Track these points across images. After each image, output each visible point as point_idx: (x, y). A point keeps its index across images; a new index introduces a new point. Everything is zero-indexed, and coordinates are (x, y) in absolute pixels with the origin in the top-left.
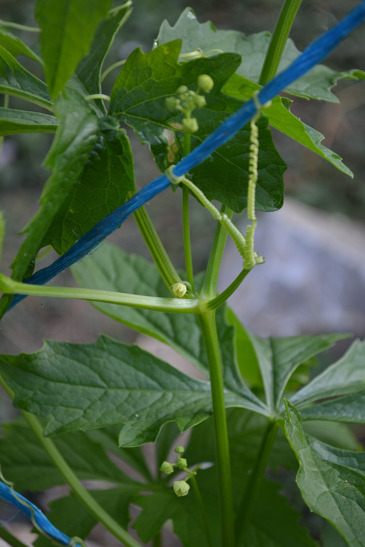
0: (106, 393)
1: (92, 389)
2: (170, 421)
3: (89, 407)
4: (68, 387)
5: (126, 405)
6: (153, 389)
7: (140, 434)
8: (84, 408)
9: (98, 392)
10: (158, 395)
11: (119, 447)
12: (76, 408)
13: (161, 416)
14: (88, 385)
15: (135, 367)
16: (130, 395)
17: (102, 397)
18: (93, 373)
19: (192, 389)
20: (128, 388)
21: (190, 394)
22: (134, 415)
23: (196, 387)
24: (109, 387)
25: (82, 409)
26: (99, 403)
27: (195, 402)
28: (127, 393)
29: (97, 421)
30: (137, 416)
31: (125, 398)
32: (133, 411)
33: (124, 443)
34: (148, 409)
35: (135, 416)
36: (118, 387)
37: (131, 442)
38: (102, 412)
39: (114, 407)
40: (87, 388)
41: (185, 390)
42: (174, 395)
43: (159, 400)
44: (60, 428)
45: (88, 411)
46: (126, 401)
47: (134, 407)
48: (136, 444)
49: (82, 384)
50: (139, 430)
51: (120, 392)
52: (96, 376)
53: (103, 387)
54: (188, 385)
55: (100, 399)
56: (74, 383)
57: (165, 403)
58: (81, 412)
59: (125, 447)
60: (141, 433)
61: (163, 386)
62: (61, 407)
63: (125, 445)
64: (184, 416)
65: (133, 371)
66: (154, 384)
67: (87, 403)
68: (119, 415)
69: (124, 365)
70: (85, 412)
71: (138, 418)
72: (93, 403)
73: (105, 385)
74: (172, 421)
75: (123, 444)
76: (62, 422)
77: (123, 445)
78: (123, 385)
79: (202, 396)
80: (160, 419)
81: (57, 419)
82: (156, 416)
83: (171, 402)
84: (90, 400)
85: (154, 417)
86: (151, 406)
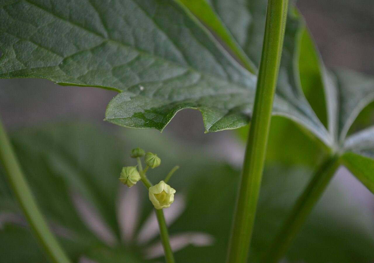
0: (103, 45)
1: (84, 32)
2: (192, 108)
3: (73, 57)
4: (50, 18)
5: (129, 69)
6: (174, 60)
7: (141, 113)
8: (65, 56)
9: (93, 40)
10: (179, 71)
11: (104, 120)
12: (54, 52)
13: (177, 98)
14: (80, 25)
15: (156, 21)
16: (138, 58)
17: (97, 47)
18: (92, 10)
19: (230, 78)
20: (137, 47)
21: (224, 83)
22: (137, 87)
23: (236, 77)
24: (110, 37)
25: (62, 55)
26: (89, 55)
27: (232, 95)
28: (134, 54)
29: (79, 78)
30: (142, 88)
31: (130, 60)
32: (137, 80)
33: (114, 118)
34: (161, 85)
35: (139, 89)
36: (124, 42)
37: (125, 118)
38: (91, 69)
39: (110, 67)
40: (77, 29)
41: (218, 76)
42: (202, 78)
43: (178, 78)
44: (21, 71)
45: (71, 61)
46: (131, 64)
47: (140, 75)
48: (131, 124)
49: (71, 19)
50: (141, 107)
51: (125, 50)
52: (97, 16)
53: (101, 35)
54: (225, 70)
55: (93, 51)
56: (60, 15)
57: (187, 84)
58: (60, 60)
59: (113, 123)
60: (143, 111)
61: (189, 60)
62: (30, 43)
63: (114, 119)
64: (214, 108)
65: (152, 26)
66: (178, 54)
67: (72, 50)
68: (116, 80)
69: (140, 13)
70: (65, 61)
71: (143, 93)
72: (81, 52)
73: (105, 34)
74: (195, 108)
75: (111, 118)
76: (26, 64)
77: (111, 120)
78: (132, 41)
79: (241, 91)
80: (176, 102)
81: (18, 58)
82: (170, 97)
83: (196, 85)
84: (78, 47)
85: (167, 97)
86: (166, 82)
